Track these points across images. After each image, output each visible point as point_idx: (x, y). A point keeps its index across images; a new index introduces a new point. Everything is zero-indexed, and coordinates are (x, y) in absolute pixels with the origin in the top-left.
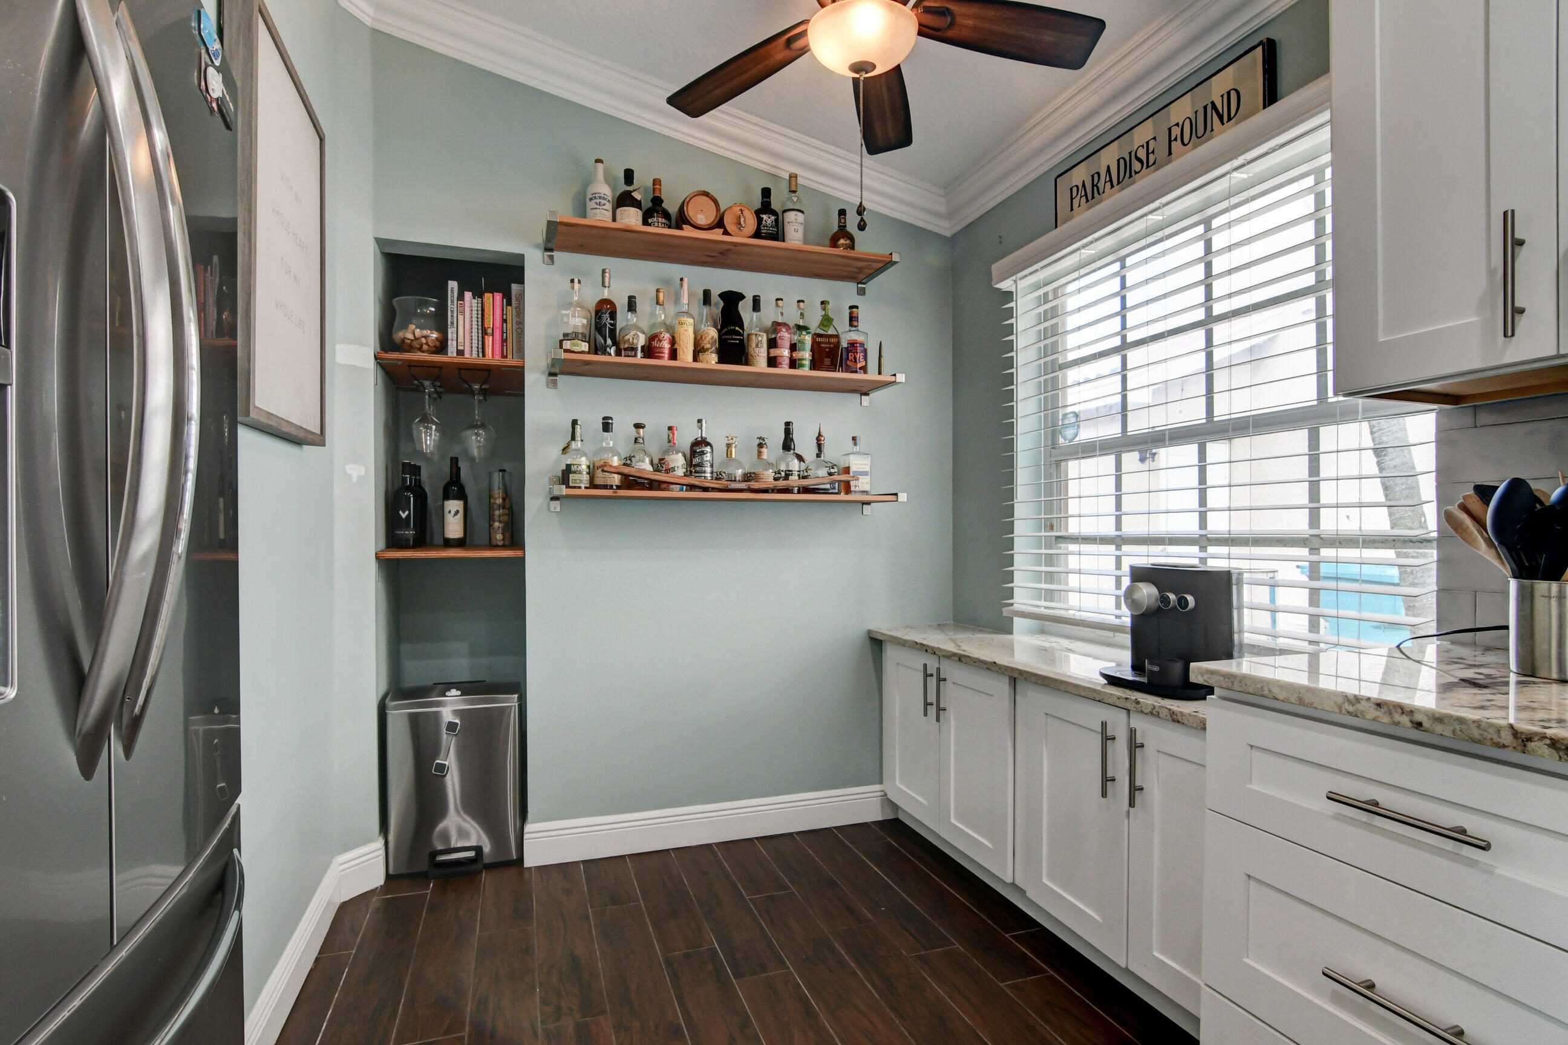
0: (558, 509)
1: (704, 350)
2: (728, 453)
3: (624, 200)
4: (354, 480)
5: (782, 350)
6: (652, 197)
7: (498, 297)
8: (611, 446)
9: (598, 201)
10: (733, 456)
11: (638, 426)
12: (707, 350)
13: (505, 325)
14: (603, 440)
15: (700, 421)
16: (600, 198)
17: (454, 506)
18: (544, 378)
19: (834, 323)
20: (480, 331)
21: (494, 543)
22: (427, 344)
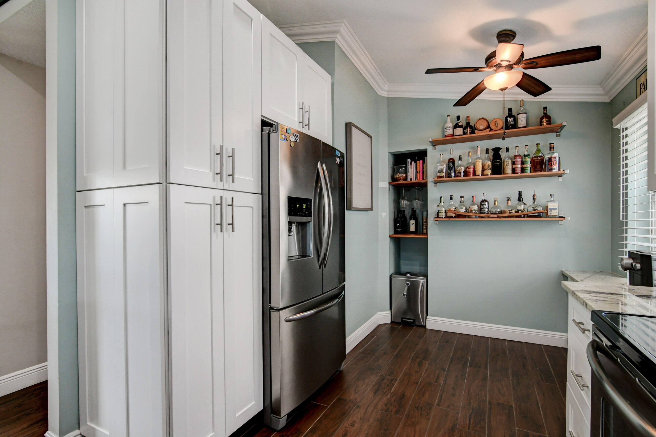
0: (438, 223)
1: (485, 170)
2: (495, 204)
3: (457, 126)
4: (384, 216)
5: (517, 165)
6: (466, 122)
7: (421, 161)
8: (453, 204)
9: (447, 129)
10: (497, 205)
11: (461, 197)
12: (486, 169)
13: (423, 169)
14: (450, 202)
15: (484, 194)
16: (448, 128)
17: (412, 222)
18: (433, 184)
19: (542, 151)
20: (416, 173)
21: (424, 233)
22: (402, 178)
